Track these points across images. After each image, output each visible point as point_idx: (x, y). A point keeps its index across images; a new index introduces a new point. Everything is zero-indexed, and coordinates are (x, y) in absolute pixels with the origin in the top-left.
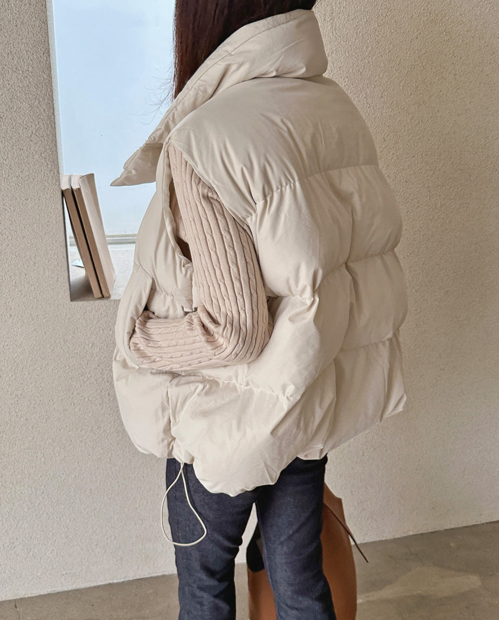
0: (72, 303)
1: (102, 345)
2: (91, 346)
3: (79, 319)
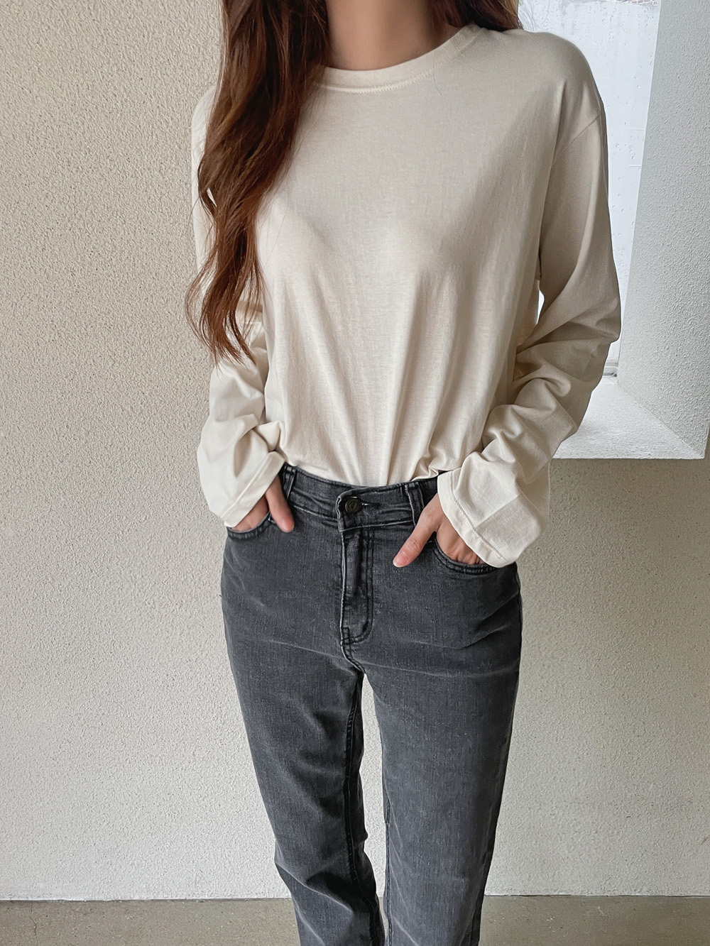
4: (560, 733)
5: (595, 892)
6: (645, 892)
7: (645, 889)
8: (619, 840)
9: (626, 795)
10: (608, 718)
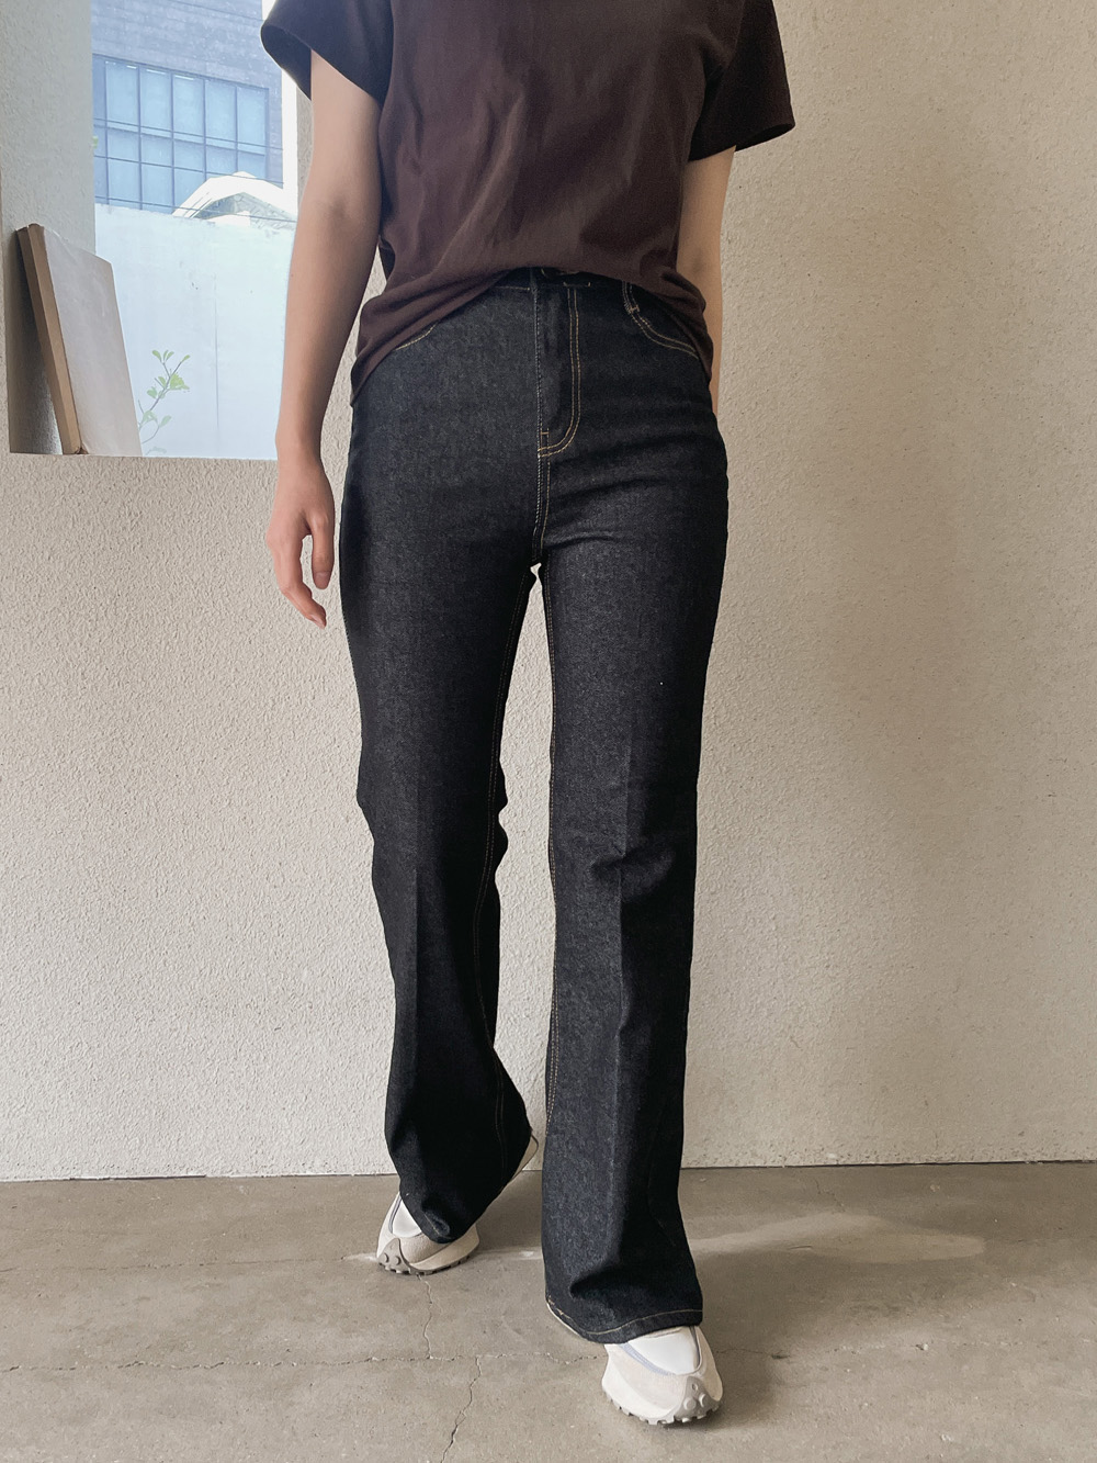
0: (13, 454)
1: (72, 556)
2: (47, 554)
3: (26, 492)
4: (160, 883)
5: (244, 1171)
6: (317, 1168)
7: (318, 1162)
8: (270, 1072)
9: (269, 990)
10: (227, 855)
